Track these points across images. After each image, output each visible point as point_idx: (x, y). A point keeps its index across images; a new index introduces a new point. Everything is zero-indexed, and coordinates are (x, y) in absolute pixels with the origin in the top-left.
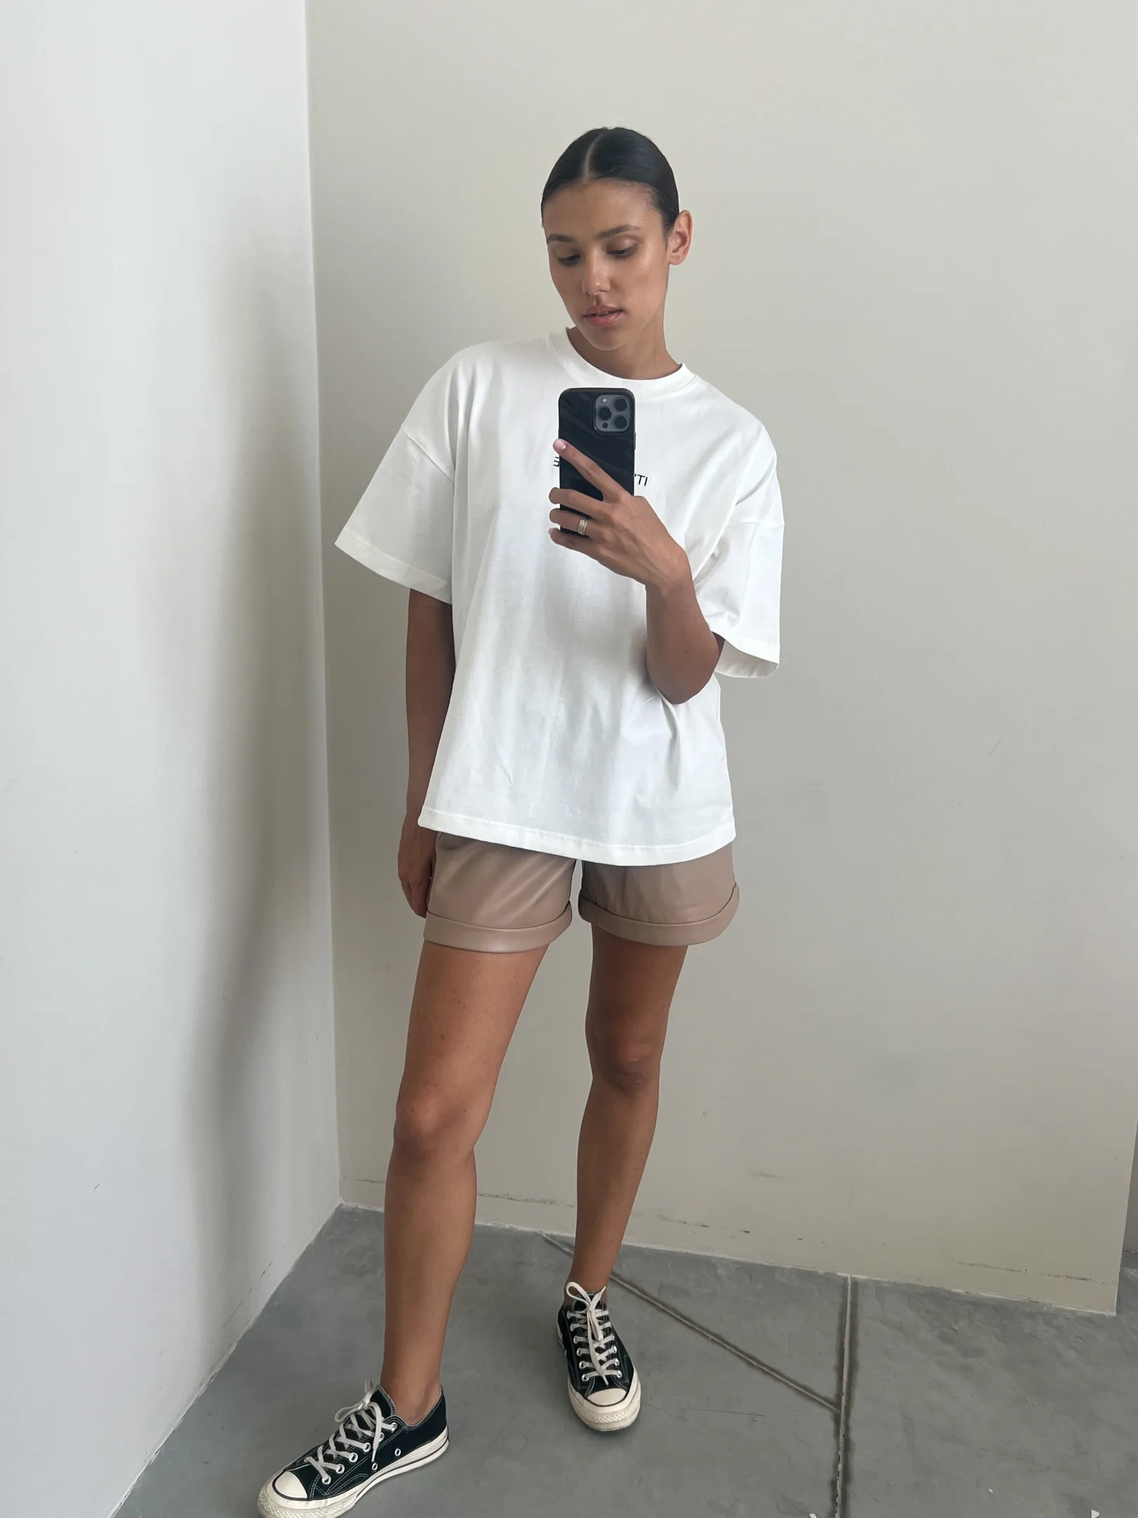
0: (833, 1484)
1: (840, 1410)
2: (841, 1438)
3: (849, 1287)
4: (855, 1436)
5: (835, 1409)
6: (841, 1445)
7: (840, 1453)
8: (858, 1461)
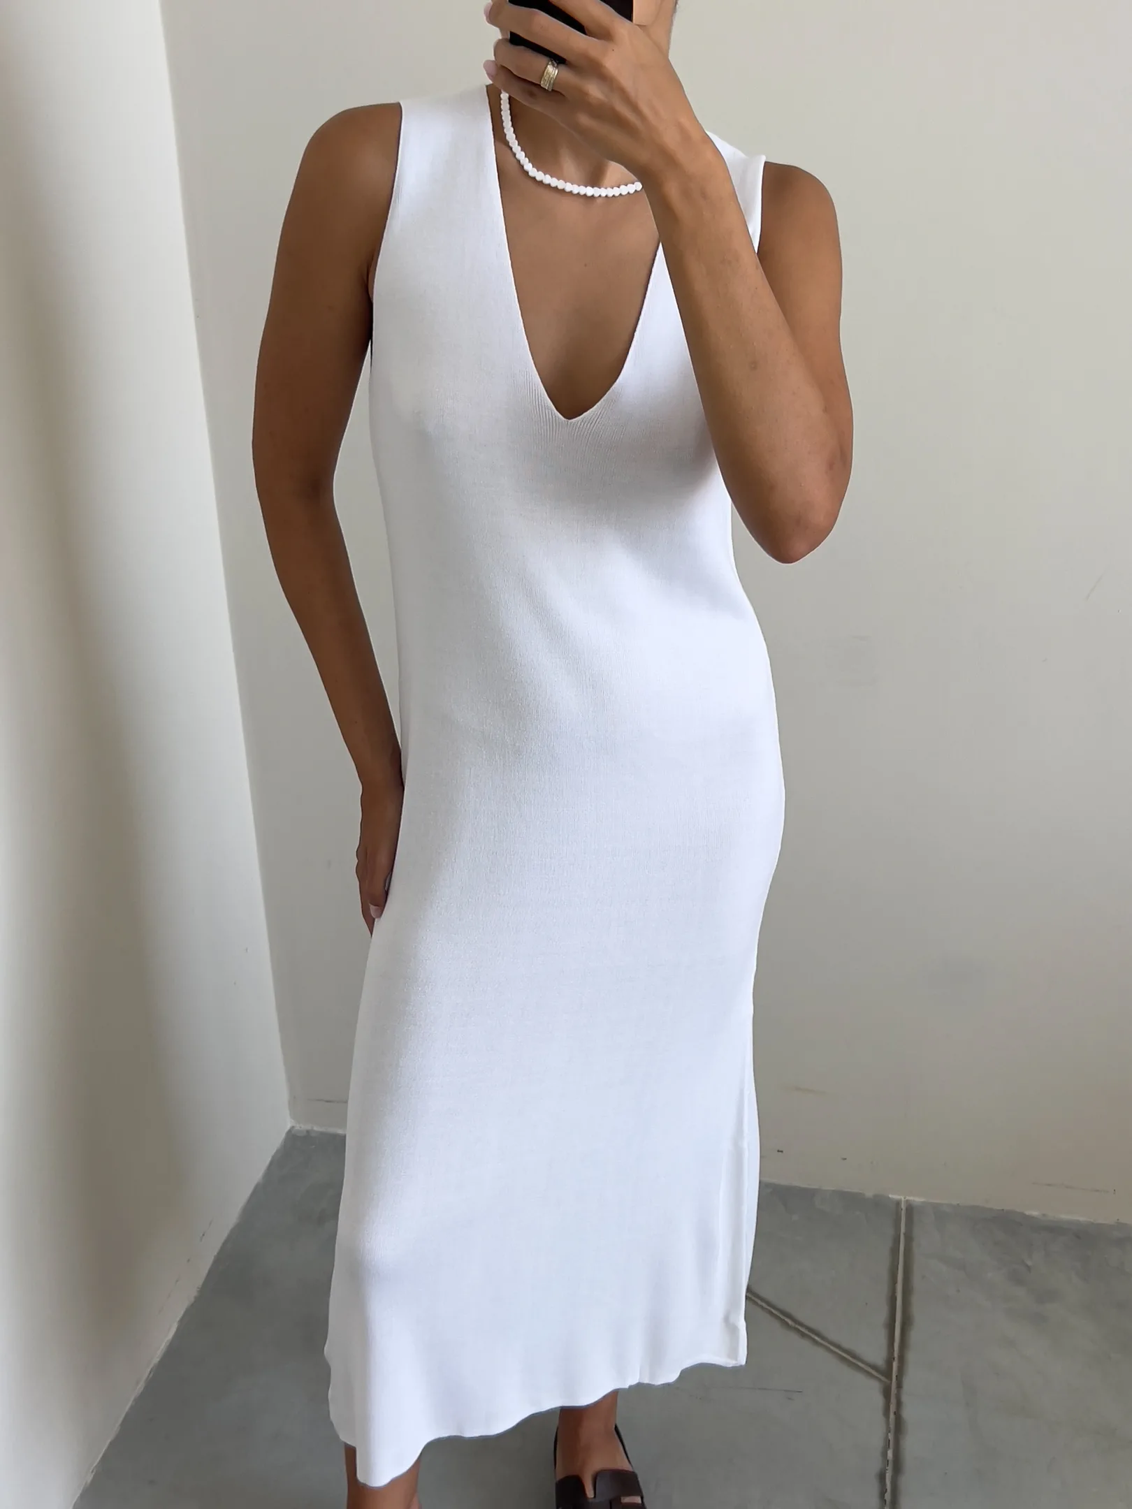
0: (882, 1477)
1: (891, 1380)
2: (892, 1416)
3: (903, 1213)
4: (907, 1413)
5: (883, 1378)
6: (892, 1426)
7: (891, 1436)
8: (912, 1445)
